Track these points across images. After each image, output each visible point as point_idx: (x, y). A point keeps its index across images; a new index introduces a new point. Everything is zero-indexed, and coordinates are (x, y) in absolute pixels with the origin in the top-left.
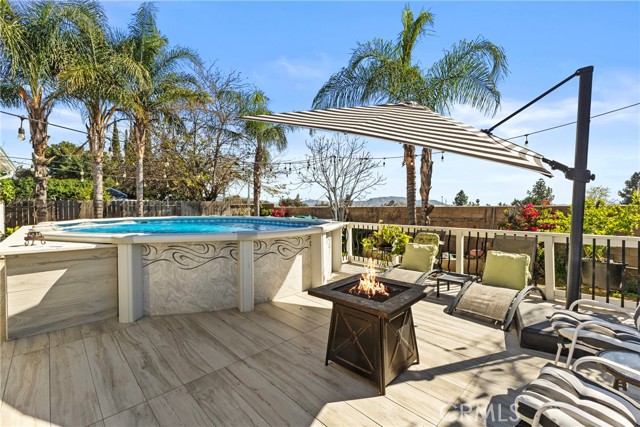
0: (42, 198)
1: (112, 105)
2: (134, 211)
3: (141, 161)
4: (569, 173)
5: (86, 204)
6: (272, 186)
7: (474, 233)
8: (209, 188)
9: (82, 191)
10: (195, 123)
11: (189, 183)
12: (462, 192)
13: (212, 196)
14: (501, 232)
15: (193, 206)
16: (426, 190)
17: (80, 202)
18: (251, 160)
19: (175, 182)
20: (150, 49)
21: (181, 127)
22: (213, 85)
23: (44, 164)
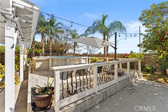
1: (46, 34)
2: (49, 55)
3: (51, 45)
4: (114, 48)
5: (41, 54)
6: (78, 50)
7: (109, 58)
8: (64, 50)
10: (62, 37)
11: (60, 49)
12: (132, 51)
13: (65, 52)
14: (112, 58)
15: (61, 54)
16: (107, 51)
18: (73, 44)
19: (57, 49)
20: (53, 22)
21: (59, 38)
22: (66, 28)
23: (34, 46)
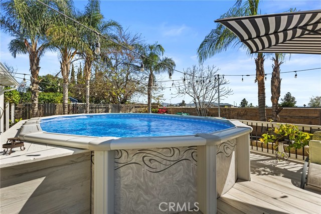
0: (35, 102)
1: (74, 51)
3: (89, 82)
5: (59, 106)
6: (156, 96)
8: (122, 97)
9: (56, 99)
10: (117, 61)
13: (124, 101)
16: (277, 97)
17: (56, 104)
20: (96, 20)
23: (37, 83)
